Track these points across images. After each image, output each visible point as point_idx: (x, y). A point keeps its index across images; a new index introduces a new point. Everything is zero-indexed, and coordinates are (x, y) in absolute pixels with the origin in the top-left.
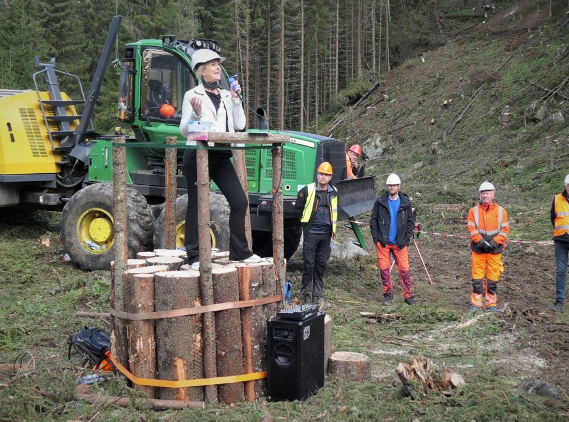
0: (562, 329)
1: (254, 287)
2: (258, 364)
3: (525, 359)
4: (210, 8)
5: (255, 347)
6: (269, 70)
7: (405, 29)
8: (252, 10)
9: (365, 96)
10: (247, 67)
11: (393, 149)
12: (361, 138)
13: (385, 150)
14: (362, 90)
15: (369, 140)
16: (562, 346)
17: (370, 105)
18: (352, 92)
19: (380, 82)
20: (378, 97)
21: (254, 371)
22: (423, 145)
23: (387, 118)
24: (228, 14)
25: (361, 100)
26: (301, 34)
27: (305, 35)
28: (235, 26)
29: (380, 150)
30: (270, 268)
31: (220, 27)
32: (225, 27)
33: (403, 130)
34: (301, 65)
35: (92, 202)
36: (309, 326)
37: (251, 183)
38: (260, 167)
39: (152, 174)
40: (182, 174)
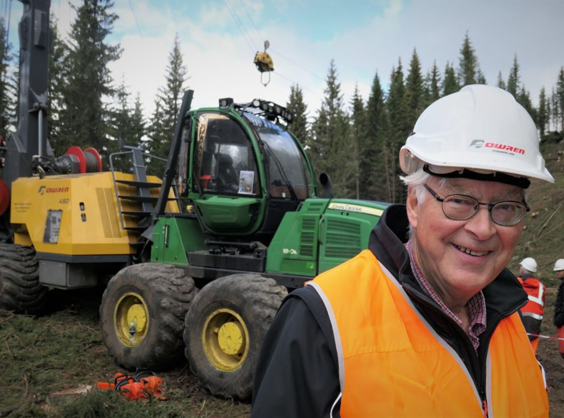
4: (369, 156)
28: (385, 168)
31: (375, 168)
32: (379, 169)
35: (128, 285)
37: (308, 263)
38: (319, 243)
39: (208, 254)
40: (240, 254)
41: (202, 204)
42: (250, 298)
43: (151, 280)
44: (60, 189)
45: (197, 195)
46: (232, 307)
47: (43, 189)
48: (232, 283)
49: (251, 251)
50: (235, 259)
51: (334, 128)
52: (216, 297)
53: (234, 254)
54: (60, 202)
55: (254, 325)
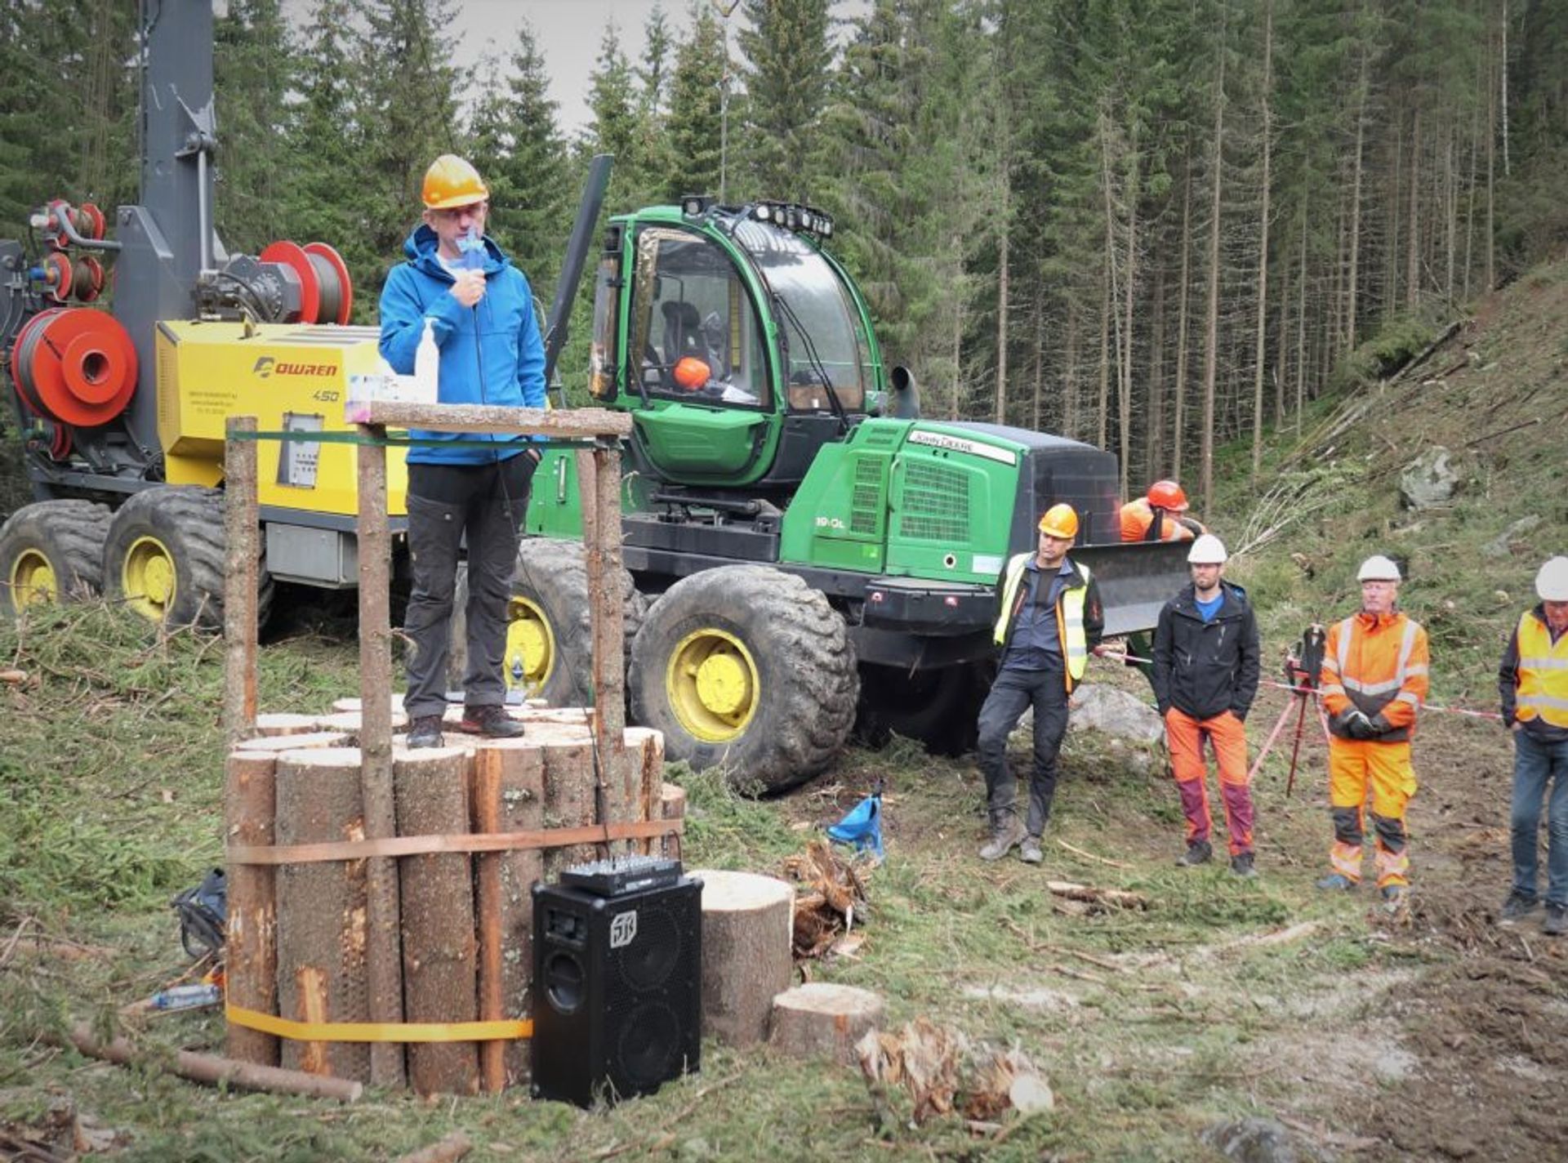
0: (1509, 972)
1: (511, 801)
2: (516, 1000)
3: (1355, 1049)
4: (1047, 152)
5: (510, 955)
6: (1184, 294)
7: (1542, 191)
8: (1142, 154)
9: (1421, 355)
10: (1129, 288)
11: (1477, 483)
12: (1402, 456)
13: (1457, 488)
14: (1413, 341)
15: (1418, 462)
16: (1485, 1023)
17: (1432, 376)
18: (1388, 344)
19: (1461, 322)
20: (1453, 357)
21: (507, 1017)
22: (1556, 475)
23: (1471, 408)
24: (1086, 166)
25: (1411, 363)
26: (1261, 209)
27: (1271, 214)
28: (1103, 193)
29: (1444, 486)
30: (574, 755)
31: (1066, 195)
32: (1079, 196)
33: (1508, 438)
34: (1258, 283)
36: (634, 913)
37: (866, 547)
38: (889, 509)
39: (655, 521)
40: (724, 523)
41: (649, 421)
42: (761, 610)
43: (558, 572)
44: (313, 368)
45: (636, 400)
46: (728, 626)
47: (267, 365)
48: (728, 581)
49: (750, 517)
50: (716, 533)
51: (924, 59)
52: (696, 607)
53: (712, 523)
54: (316, 396)
55: (770, 659)
